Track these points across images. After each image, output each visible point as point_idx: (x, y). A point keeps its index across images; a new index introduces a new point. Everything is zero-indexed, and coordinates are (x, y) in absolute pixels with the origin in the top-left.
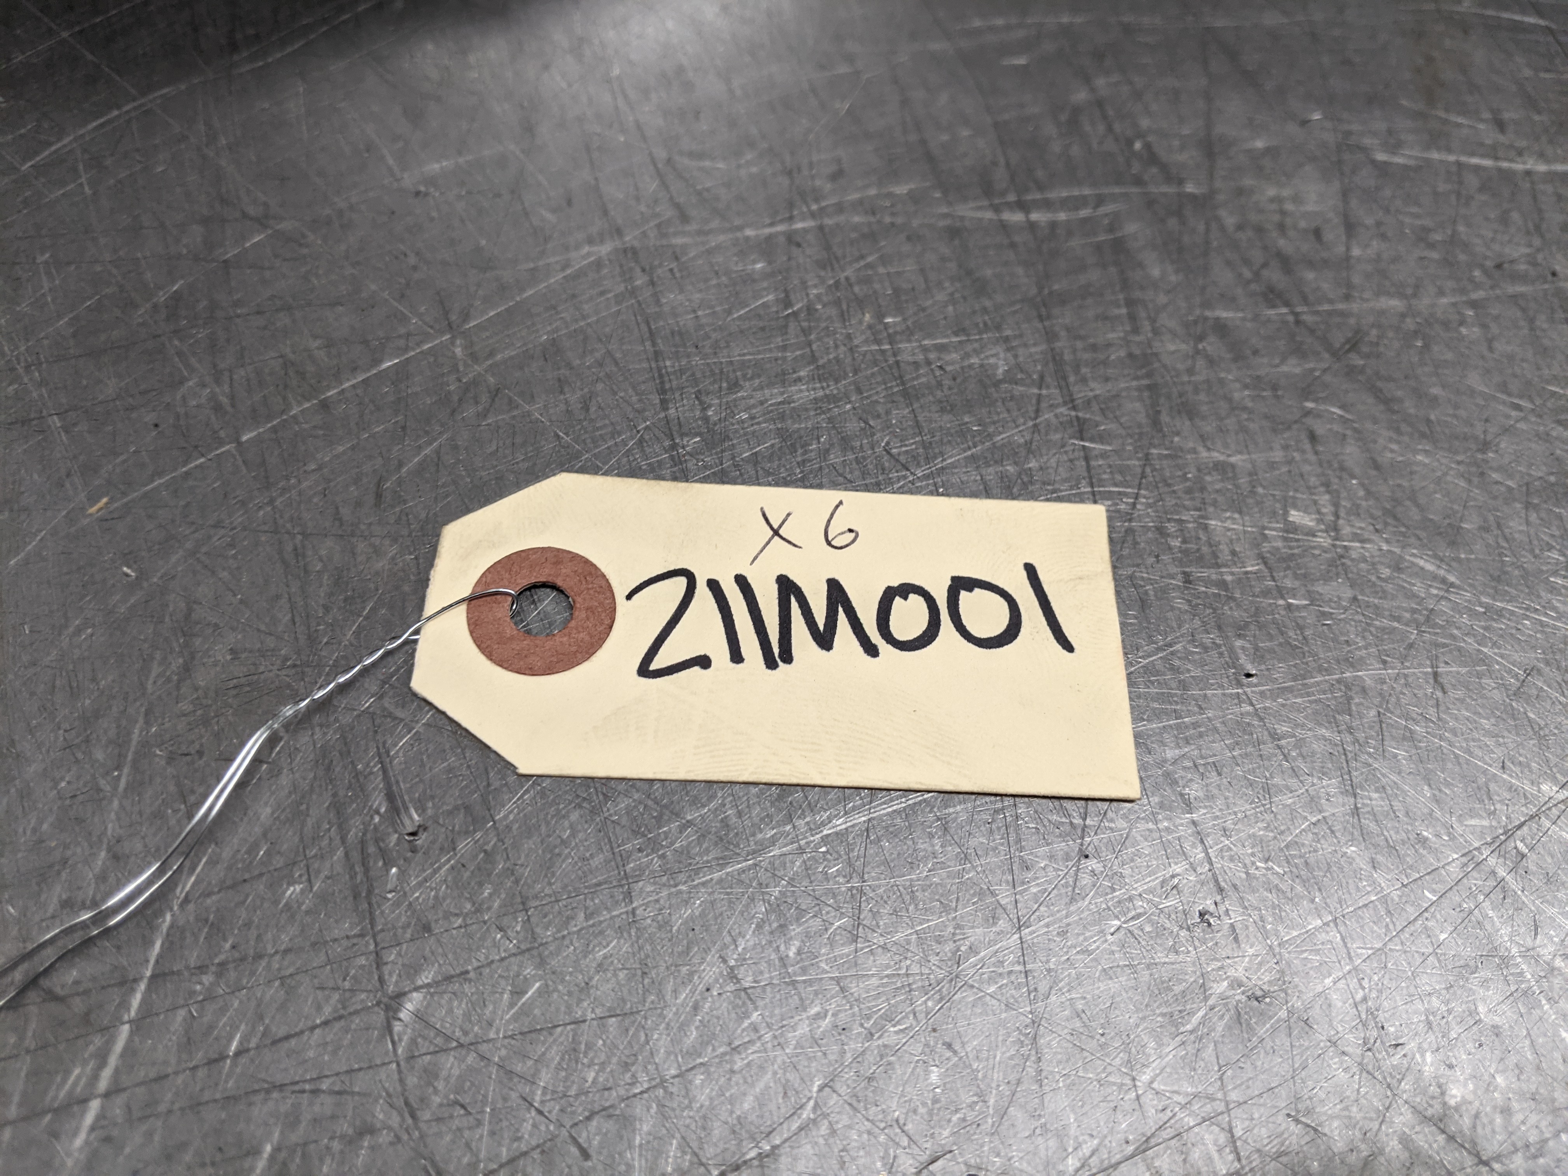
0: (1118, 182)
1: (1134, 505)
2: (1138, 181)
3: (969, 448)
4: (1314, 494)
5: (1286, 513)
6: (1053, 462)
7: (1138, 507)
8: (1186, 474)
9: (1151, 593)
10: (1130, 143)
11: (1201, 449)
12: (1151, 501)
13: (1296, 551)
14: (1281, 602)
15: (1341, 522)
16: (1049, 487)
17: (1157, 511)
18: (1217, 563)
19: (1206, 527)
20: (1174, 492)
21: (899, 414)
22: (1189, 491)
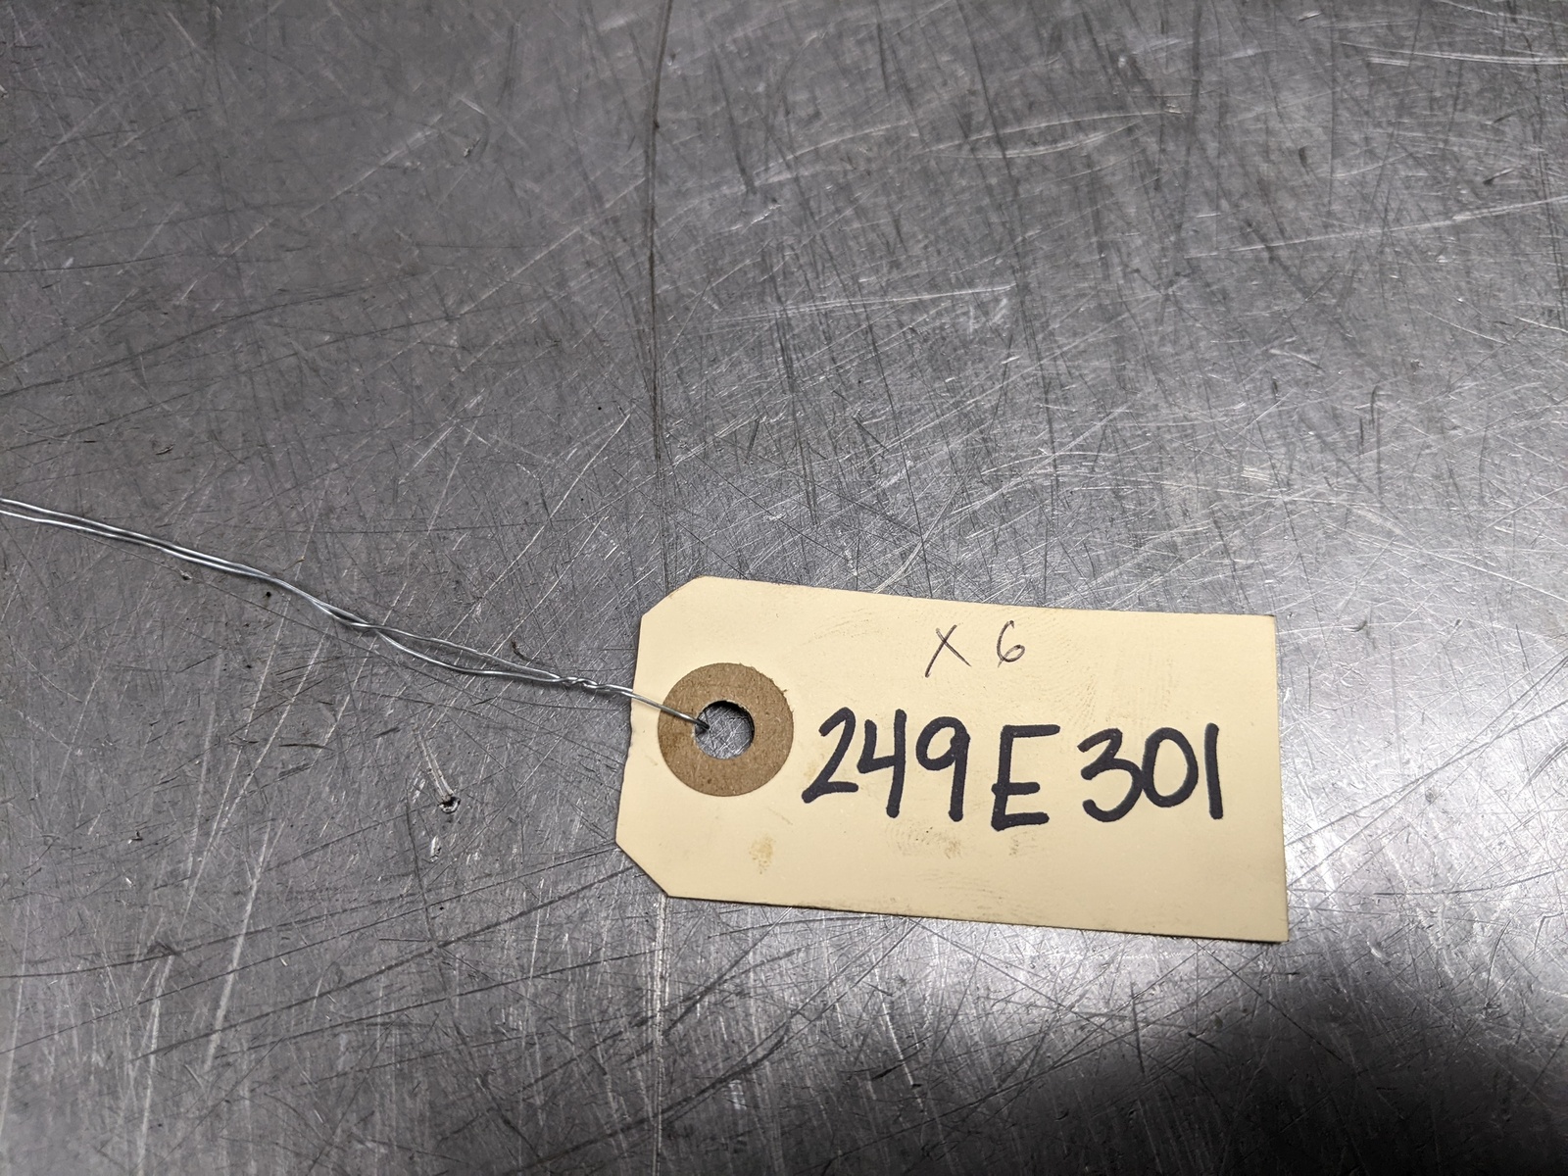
0: (1101, 109)
1: (1092, 470)
2: (1122, 107)
3: (938, 416)
4: (1270, 448)
5: (1241, 470)
6: (1017, 426)
7: (1097, 470)
8: (1145, 433)
9: (1103, 558)
10: (1114, 60)
11: (1162, 404)
12: (1108, 463)
13: (1247, 509)
14: (1227, 561)
15: (1293, 476)
16: (1013, 454)
17: (1115, 474)
18: (1169, 525)
19: (1161, 489)
20: (1133, 453)
21: (872, 382)
22: (1148, 450)
